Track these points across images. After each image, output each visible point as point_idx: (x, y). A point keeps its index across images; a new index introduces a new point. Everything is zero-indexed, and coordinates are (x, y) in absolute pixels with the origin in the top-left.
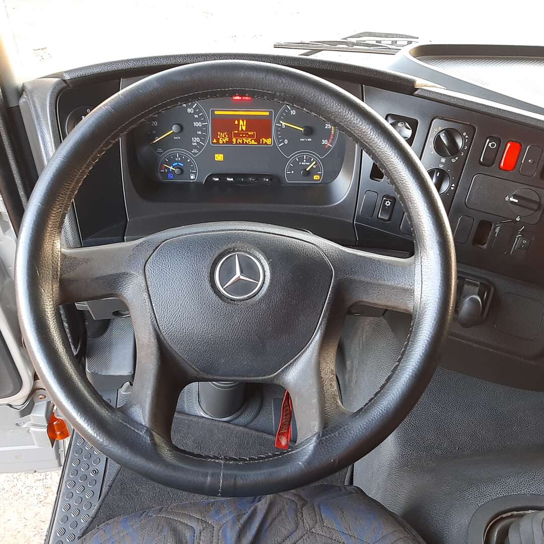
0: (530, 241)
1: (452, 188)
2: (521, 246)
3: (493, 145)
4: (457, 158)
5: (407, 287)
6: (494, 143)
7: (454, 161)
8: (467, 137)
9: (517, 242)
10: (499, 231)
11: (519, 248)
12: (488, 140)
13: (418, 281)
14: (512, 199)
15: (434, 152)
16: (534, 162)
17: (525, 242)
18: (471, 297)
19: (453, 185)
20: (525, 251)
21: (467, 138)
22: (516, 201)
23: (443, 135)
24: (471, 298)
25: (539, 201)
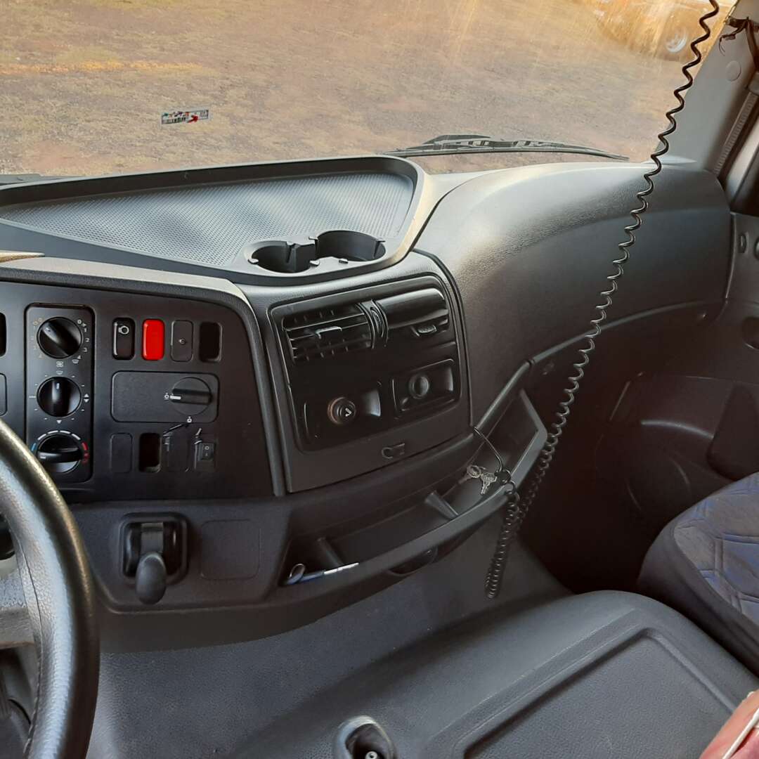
0: (213, 445)
1: (86, 400)
2: (204, 455)
3: (124, 330)
4: (79, 357)
5: (15, 607)
6: (124, 327)
7: (75, 362)
8: (84, 325)
9: (198, 450)
10: (171, 443)
11: (202, 459)
12: (116, 325)
13: (29, 594)
14: (173, 397)
15: (42, 355)
16: (186, 342)
17: (207, 448)
18: (146, 558)
19: (87, 396)
20: (211, 460)
21: (85, 327)
22: (179, 398)
23: (47, 329)
24: (146, 562)
25: (207, 390)
